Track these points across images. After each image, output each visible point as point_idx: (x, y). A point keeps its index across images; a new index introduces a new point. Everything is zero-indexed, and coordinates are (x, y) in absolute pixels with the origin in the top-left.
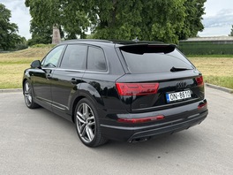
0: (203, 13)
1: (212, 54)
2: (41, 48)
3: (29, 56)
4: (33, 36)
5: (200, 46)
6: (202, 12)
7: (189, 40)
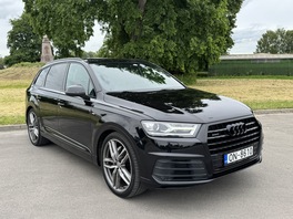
0: (234, 26)
1: (250, 74)
2: (26, 68)
3: (12, 78)
4: (11, 52)
5: (236, 66)
6: (232, 25)
7: (221, 58)
